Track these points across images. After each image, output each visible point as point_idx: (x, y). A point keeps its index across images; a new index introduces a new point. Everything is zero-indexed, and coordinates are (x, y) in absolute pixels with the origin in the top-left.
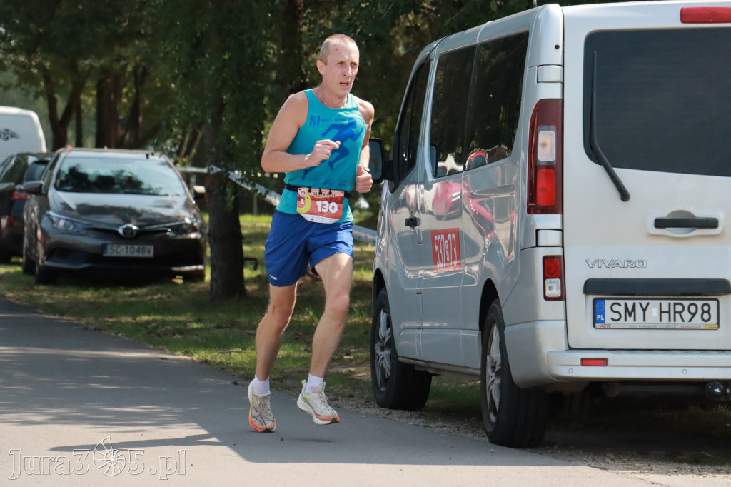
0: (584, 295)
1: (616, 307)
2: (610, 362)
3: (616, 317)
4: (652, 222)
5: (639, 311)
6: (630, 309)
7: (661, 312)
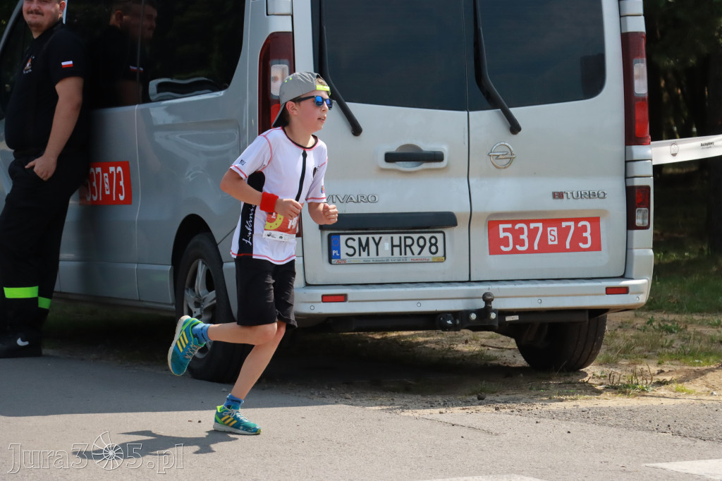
0: (320, 231)
1: (350, 243)
2: (350, 298)
3: (351, 251)
4: (382, 157)
5: (372, 245)
6: (364, 243)
7: (393, 246)
